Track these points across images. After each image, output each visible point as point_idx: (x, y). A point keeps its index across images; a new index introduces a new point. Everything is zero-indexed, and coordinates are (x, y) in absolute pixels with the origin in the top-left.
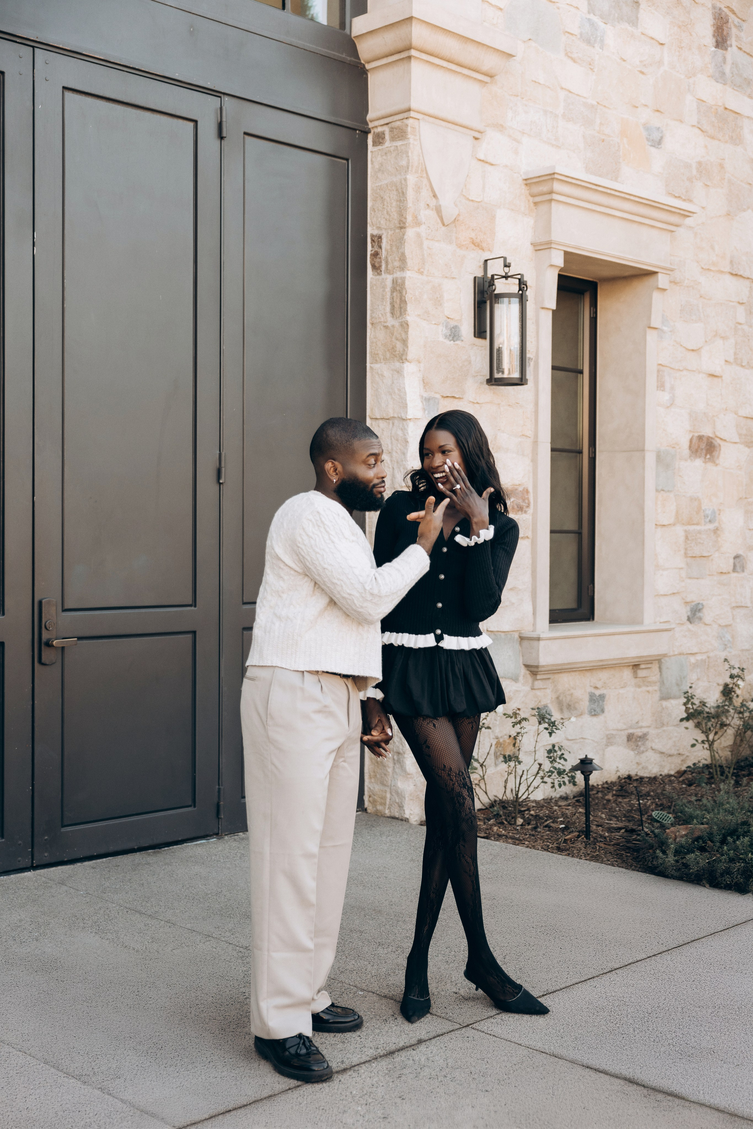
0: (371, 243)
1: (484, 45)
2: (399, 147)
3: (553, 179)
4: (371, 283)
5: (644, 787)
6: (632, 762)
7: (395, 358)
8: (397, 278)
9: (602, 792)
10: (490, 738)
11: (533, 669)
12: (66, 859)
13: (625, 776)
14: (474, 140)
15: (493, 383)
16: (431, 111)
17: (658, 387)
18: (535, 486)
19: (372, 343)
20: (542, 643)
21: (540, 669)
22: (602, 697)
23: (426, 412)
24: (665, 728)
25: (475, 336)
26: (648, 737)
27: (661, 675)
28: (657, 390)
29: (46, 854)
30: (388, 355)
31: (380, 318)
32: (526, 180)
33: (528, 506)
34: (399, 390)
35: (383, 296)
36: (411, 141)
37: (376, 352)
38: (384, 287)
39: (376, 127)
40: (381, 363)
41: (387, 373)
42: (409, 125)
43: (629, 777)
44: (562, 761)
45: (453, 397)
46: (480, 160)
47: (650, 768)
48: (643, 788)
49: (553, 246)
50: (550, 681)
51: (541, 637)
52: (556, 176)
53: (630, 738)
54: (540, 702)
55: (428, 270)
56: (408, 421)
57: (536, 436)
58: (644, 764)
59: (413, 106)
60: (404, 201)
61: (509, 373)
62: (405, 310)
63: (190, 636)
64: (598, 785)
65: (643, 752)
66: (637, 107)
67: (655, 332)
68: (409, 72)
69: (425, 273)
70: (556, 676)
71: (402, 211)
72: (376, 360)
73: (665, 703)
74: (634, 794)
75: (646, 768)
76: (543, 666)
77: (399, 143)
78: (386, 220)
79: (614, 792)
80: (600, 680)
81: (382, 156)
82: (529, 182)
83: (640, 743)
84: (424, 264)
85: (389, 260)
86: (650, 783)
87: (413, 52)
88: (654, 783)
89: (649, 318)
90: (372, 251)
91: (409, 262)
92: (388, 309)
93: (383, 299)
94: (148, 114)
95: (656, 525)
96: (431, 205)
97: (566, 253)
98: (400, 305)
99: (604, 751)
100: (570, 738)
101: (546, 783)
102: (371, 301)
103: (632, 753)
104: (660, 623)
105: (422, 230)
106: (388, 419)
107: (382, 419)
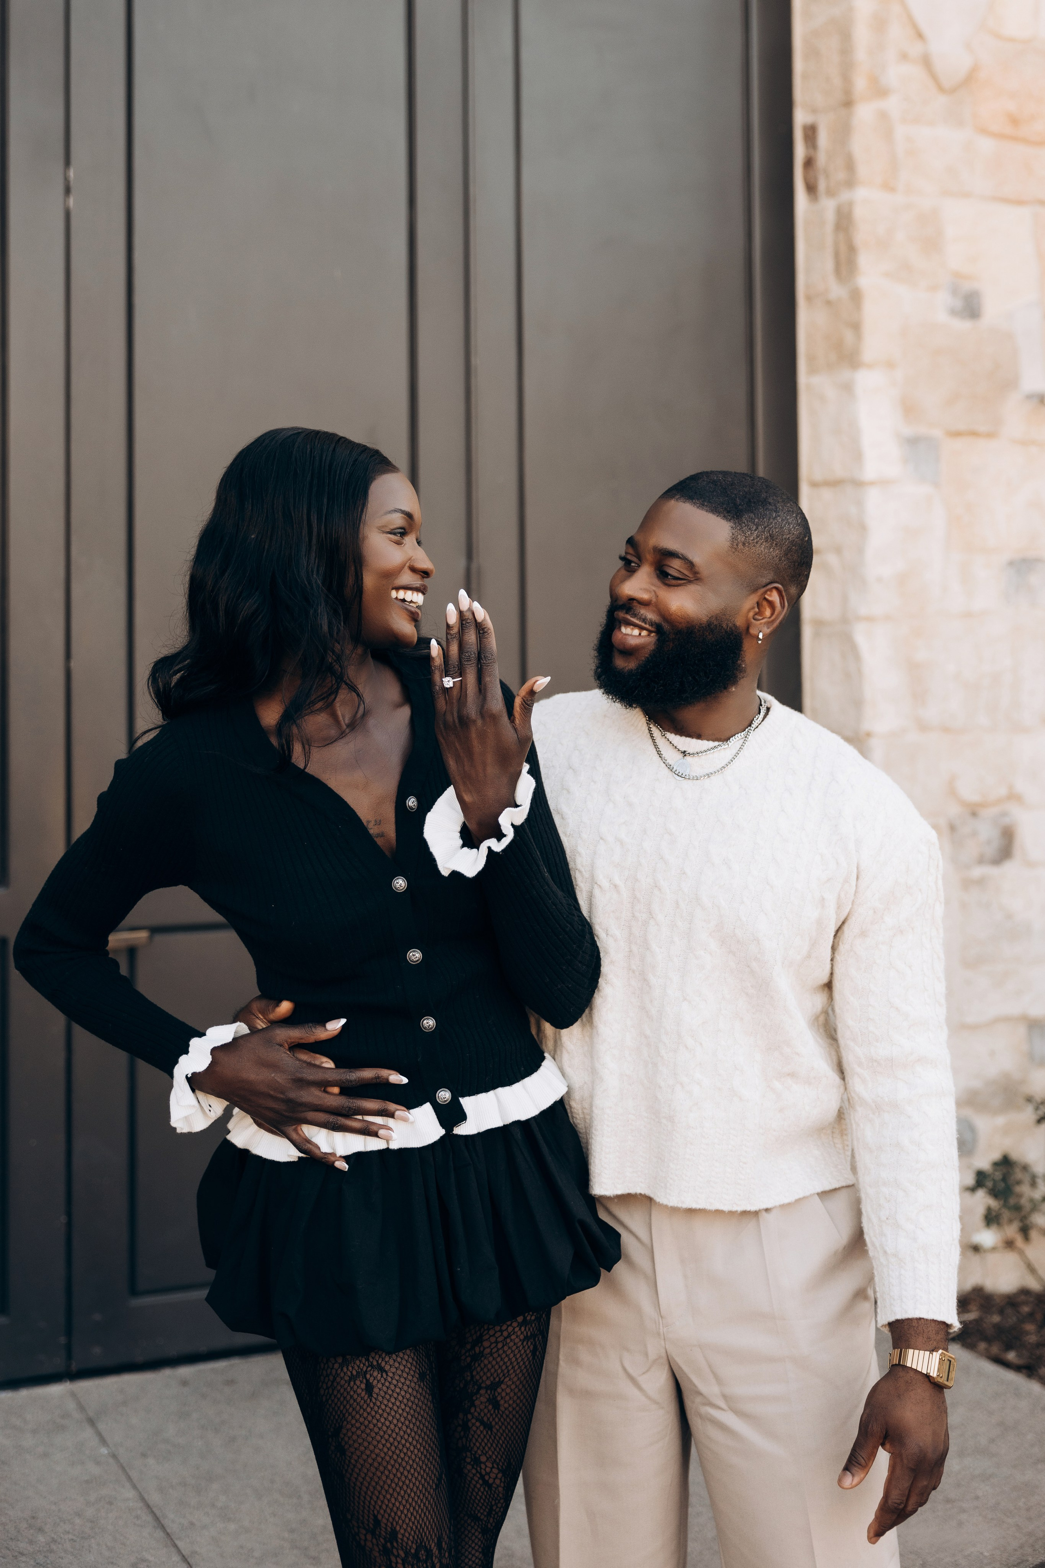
0: (802, 142)
4: (805, 219)
7: (844, 363)
8: (842, 204)
12: (137, 1361)
19: (807, 336)
23: (910, 466)
30: (833, 357)
31: (818, 287)
34: (849, 426)
35: (823, 243)
37: (813, 353)
38: (824, 225)
40: (821, 373)
41: (830, 393)
45: (975, 433)
55: (907, 183)
56: (867, 486)
60: (850, 50)
62: (857, 265)
69: (901, 188)
71: (847, 70)
72: (815, 369)
78: (824, 92)
84: (896, 171)
85: (830, 169)
90: (803, 156)
92: (830, 265)
93: (822, 246)
96: (912, 54)
98: (848, 256)
105: (892, 104)
106: (835, 483)
107: (826, 484)
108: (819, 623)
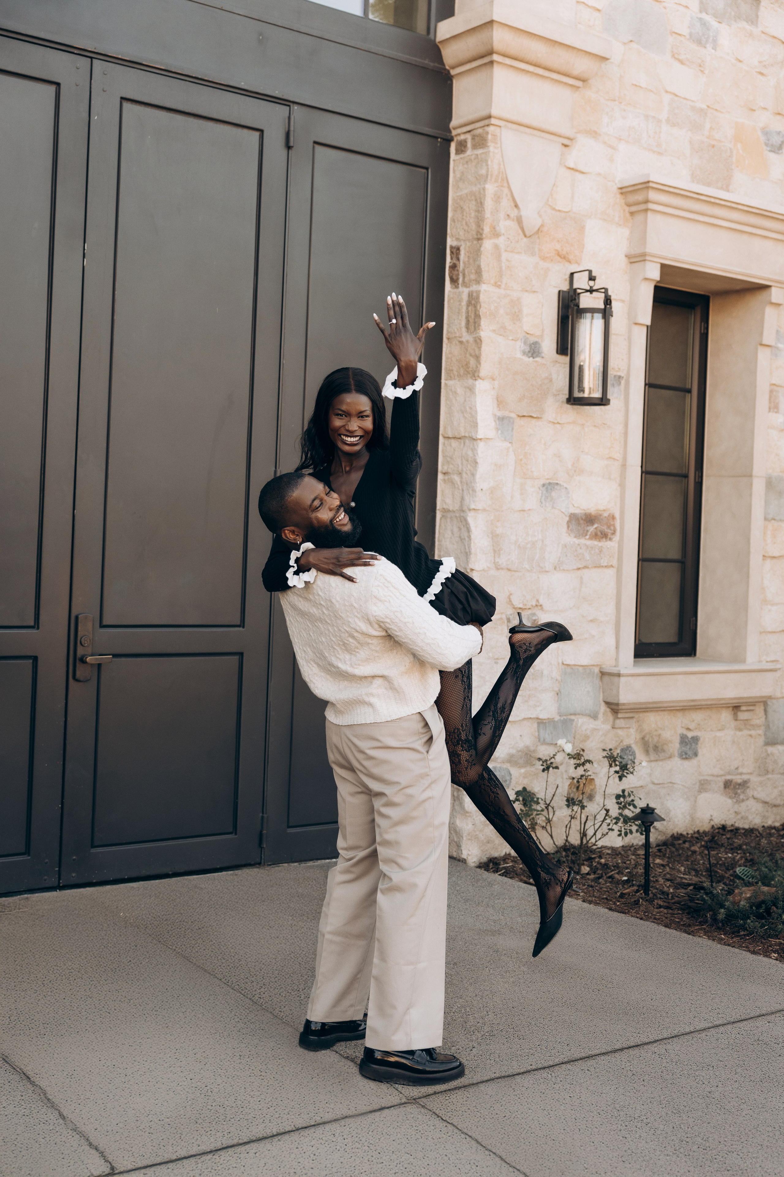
0: (451, 255)
1: (574, 48)
2: (479, 157)
3: (648, 188)
4: (449, 296)
5: (738, 839)
6: (729, 811)
7: (469, 375)
8: (472, 292)
9: (690, 841)
10: (562, 778)
11: (614, 707)
12: (94, 881)
13: (720, 826)
14: (563, 147)
15: (572, 402)
16: (514, 118)
17: (770, 409)
18: (622, 513)
19: (447, 358)
20: (622, 679)
21: (620, 707)
22: (695, 740)
23: (500, 432)
24: (770, 776)
25: (557, 353)
26: (748, 785)
27: (766, 718)
28: (769, 411)
29: (74, 875)
30: (462, 372)
31: (455, 333)
32: (621, 188)
33: (614, 533)
34: (471, 408)
35: (459, 310)
36: (491, 149)
37: (451, 368)
38: (460, 301)
39: (459, 135)
40: (455, 379)
41: (460, 391)
42: (490, 132)
43: (724, 827)
44: (631, 807)
45: (531, 417)
46: (569, 168)
47: (750, 818)
48: (736, 841)
49: (648, 258)
50: (635, 720)
51: (621, 672)
52: (651, 184)
53: (727, 784)
54: (622, 742)
55: (506, 284)
56: (479, 441)
57: (625, 458)
58: (743, 814)
59: (494, 112)
60: (482, 211)
61: (590, 393)
62: (479, 325)
63: (236, 658)
64: (688, 834)
65: (743, 801)
66: (754, 110)
67: (767, 351)
68: (491, 77)
69: (503, 286)
70: (641, 715)
71: (479, 221)
72: (451, 377)
73: (770, 749)
74: (724, 846)
75: (747, 818)
76: (624, 704)
77: (479, 151)
78: (465, 231)
79: (703, 843)
80: (693, 721)
81: (463, 164)
82: (624, 190)
83: (739, 791)
84: (501, 277)
85: (466, 273)
86: (746, 836)
87: (495, 57)
88: (750, 836)
89: (761, 334)
90: (450, 263)
91: (485, 275)
92: (463, 323)
93: (458, 313)
94: (210, 124)
95: (764, 556)
96: (512, 215)
97: (663, 267)
98: (474, 319)
99: (696, 798)
100: (656, 782)
101: (613, 830)
102: (448, 315)
103: (729, 801)
104: (767, 662)
105: (501, 241)
106: (460, 438)
107: (454, 438)
108: (445, 511)
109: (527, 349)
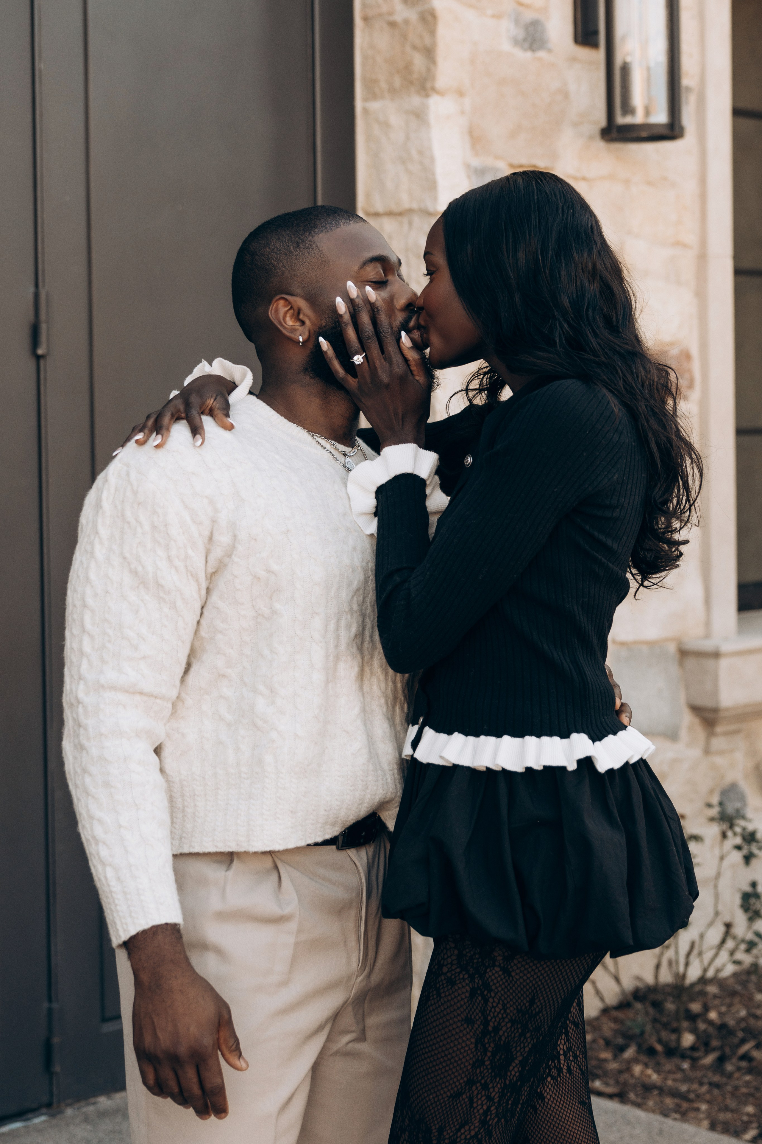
7: (412, 91)
11: (706, 715)
15: (614, 135)
18: (702, 348)
19: (365, 58)
20: (723, 663)
21: (719, 715)
25: (575, 42)
30: (397, 82)
31: (379, 6)
34: (420, 153)
37: (374, 77)
40: (383, 98)
41: (395, 119)
50: (742, 735)
51: (719, 649)
54: (722, 778)
57: (703, 243)
61: (647, 112)
70: (753, 724)
72: (374, 94)
76: (727, 709)
106: (400, 214)
107: (390, 214)
109: (521, 34)
